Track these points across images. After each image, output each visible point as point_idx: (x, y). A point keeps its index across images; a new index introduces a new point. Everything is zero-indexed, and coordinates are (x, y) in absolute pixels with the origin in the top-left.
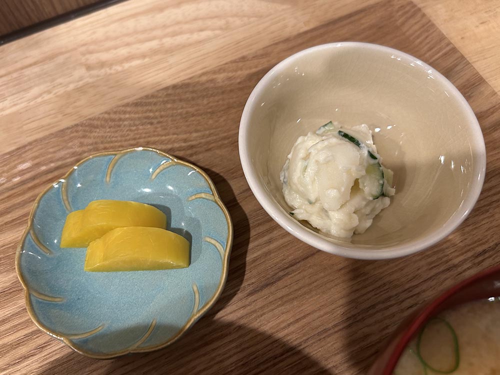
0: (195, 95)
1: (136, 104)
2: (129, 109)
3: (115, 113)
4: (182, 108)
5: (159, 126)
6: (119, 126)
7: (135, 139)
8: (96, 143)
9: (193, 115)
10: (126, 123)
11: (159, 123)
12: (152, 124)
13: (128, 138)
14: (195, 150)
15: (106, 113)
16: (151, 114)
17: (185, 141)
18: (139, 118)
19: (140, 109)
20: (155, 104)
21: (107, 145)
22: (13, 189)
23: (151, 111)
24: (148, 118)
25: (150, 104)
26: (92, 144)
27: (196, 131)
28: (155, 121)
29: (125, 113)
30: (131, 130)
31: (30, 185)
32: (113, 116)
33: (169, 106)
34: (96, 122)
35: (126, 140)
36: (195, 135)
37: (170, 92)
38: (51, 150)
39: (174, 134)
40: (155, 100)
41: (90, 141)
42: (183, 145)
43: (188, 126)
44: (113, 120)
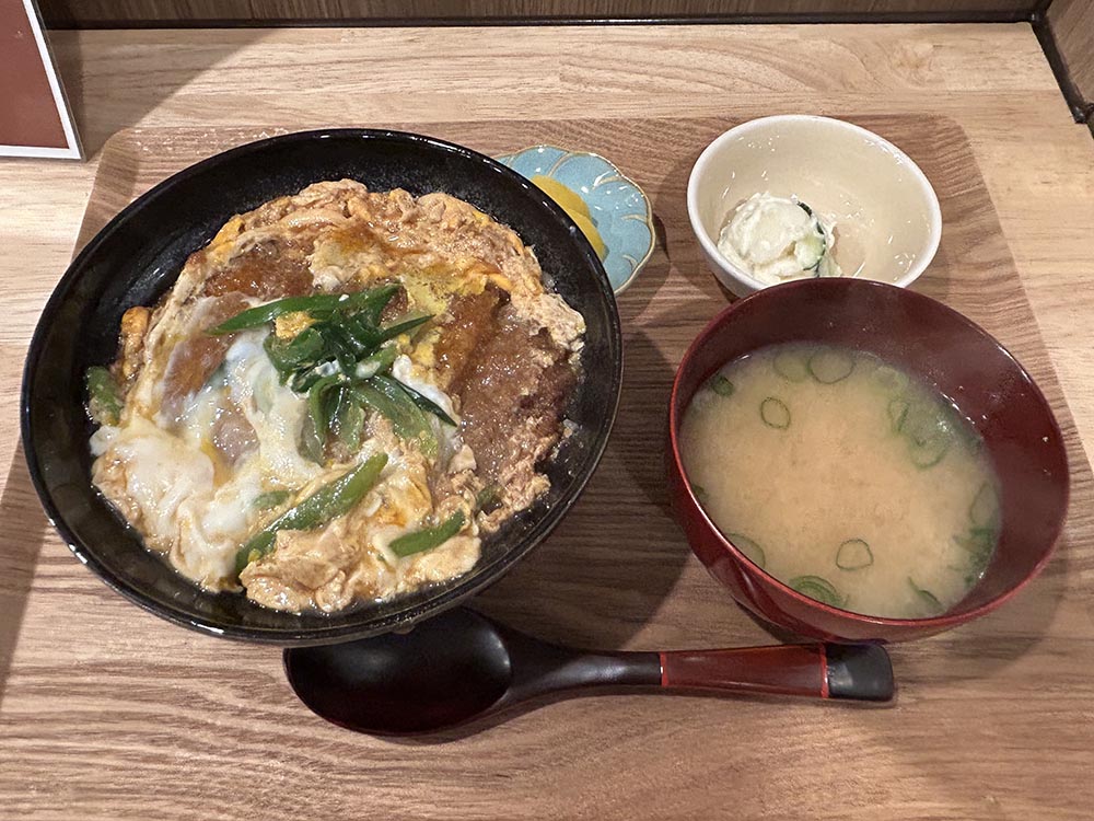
0: (665, 137)
1: (602, 124)
2: (592, 126)
3: (578, 124)
4: (647, 145)
9: (655, 157)
10: (584, 138)
11: (616, 151)
12: (609, 149)
15: (569, 121)
16: (613, 140)
18: (599, 139)
19: (603, 130)
20: (621, 131)
23: (614, 136)
24: (607, 142)
25: (616, 129)
28: (614, 148)
29: (587, 128)
32: (574, 127)
33: (634, 138)
34: (554, 126)
37: (641, 124)
38: (501, 137)
40: (622, 127)
43: (645, 164)
44: (572, 131)
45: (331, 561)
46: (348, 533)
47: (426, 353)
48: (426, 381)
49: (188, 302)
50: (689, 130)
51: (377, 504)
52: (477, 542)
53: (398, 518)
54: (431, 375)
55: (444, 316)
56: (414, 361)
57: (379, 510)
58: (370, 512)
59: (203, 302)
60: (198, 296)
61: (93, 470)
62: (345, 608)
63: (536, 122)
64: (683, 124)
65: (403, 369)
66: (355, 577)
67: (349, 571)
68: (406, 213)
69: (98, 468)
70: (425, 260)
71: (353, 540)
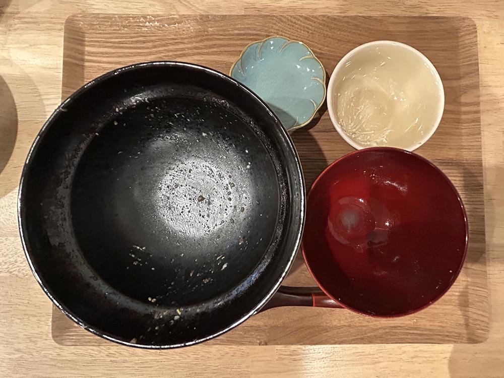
3: (294, 18)
5: (311, 35)
6: (293, 26)
7: (297, 37)
8: (279, 30)
10: (297, 26)
12: (308, 32)
13: (294, 34)
14: (322, 56)
15: (290, 16)
16: (310, 27)
17: (320, 49)
18: (304, 26)
20: (315, 22)
21: (283, 34)
22: (233, 35)
23: (311, 25)
25: (312, 21)
26: (276, 30)
27: (327, 47)
28: (310, 32)
29: (299, 20)
30: (297, 31)
31: (241, 37)
32: (292, 19)
33: (321, 26)
34: (283, 19)
37: (325, 19)
38: (257, 24)
39: (316, 43)
40: (316, 20)
41: (277, 28)
42: (318, 51)
43: (325, 42)
44: (292, 22)
63: (274, 16)
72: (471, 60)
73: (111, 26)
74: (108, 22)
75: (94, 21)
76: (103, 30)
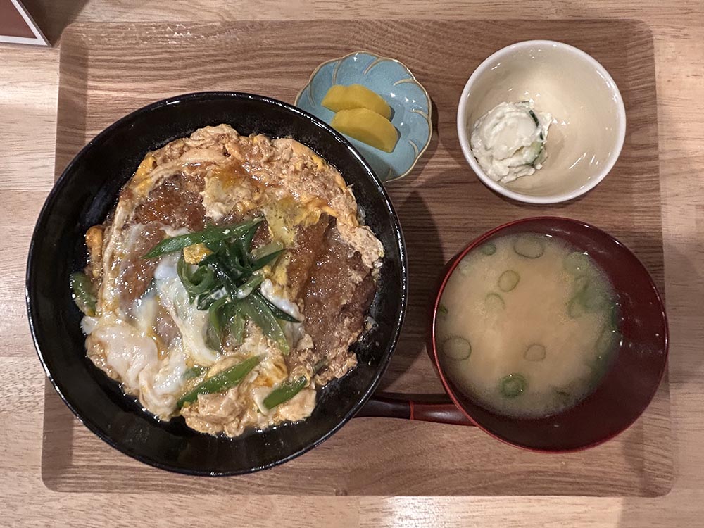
0: (445, 35)
1: (403, 24)
2: (395, 25)
3: (386, 24)
4: (432, 41)
5: (410, 47)
6: (384, 35)
7: (390, 50)
8: (363, 41)
9: (437, 51)
10: (389, 35)
11: (411, 45)
12: (406, 44)
13: (386, 47)
14: (426, 77)
15: (379, 21)
16: (409, 37)
17: (423, 68)
18: (399, 36)
19: (404, 29)
20: (415, 30)
21: (370, 46)
22: (297, 49)
23: (410, 33)
24: (406, 38)
25: (412, 28)
26: (360, 41)
27: (434, 64)
28: (409, 43)
29: (392, 27)
30: (390, 42)
31: (310, 52)
32: (383, 26)
33: (424, 35)
34: (370, 25)
35: (383, 49)
36: (431, 66)
37: (430, 25)
38: (332, 32)
39: (418, 59)
40: (417, 26)
41: (361, 38)
42: (421, 70)
43: (430, 57)
44: (382, 29)
45: (231, 414)
46: (239, 396)
47: (281, 275)
48: (282, 297)
49: (125, 227)
50: (463, 29)
51: (255, 376)
52: (314, 394)
53: (268, 383)
54: (285, 292)
55: (293, 244)
56: (274, 283)
57: (257, 379)
58: (251, 380)
59: (135, 228)
60: (132, 222)
61: (86, 346)
62: (240, 436)
63: (357, 22)
64: (459, 25)
65: (267, 289)
66: (244, 420)
67: (240, 417)
68: (266, 156)
69: (88, 344)
70: (280, 193)
71: (242, 399)
72: (644, 83)
73: (124, 38)
74: (121, 33)
75: (102, 32)
76: (114, 45)
